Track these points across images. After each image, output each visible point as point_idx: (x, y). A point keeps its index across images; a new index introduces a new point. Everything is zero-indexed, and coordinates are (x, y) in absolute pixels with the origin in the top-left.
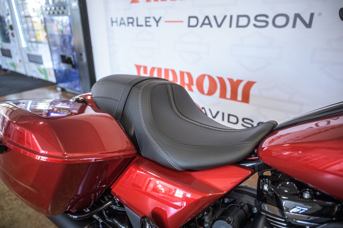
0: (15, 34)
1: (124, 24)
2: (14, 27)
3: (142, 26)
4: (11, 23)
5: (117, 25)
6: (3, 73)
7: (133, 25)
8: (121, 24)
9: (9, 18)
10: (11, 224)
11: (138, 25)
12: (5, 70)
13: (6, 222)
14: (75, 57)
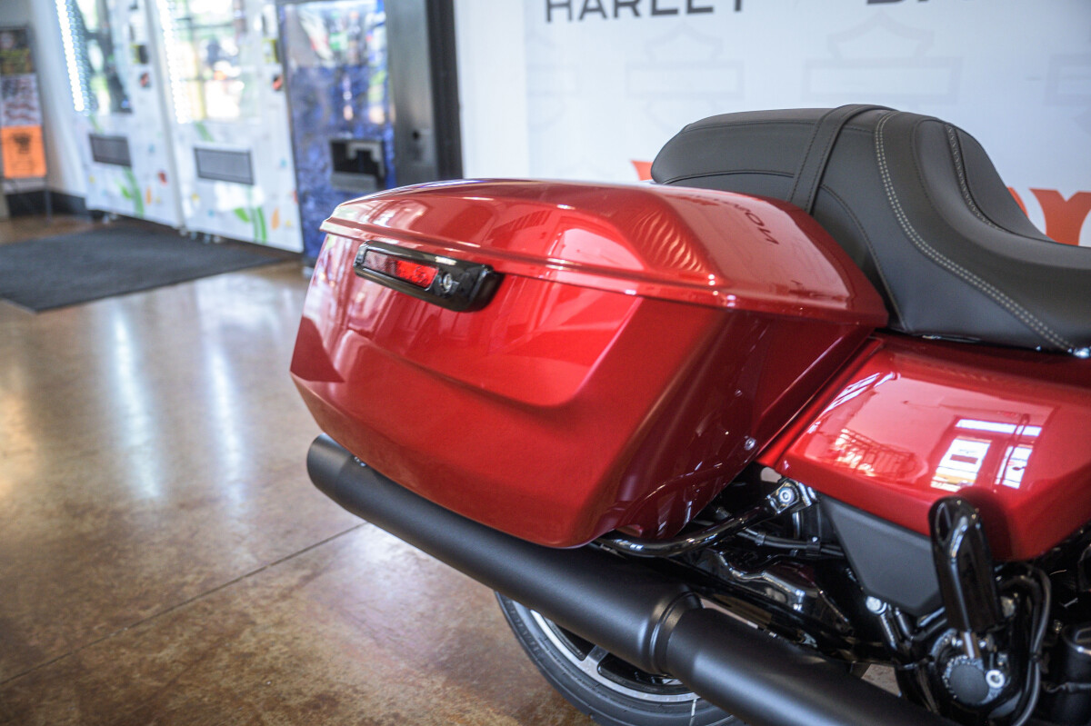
0: (153, 78)
1: (600, 9)
2: (150, 51)
3: (674, 12)
4: (142, 38)
5: (570, 17)
6: (87, 224)
7: (636, 14)
8: (586, 10)
9: (138, 19)
10: (297, 665)
11: (656, 12)
12: (98, 215)
13: (276, 658)
14: (389, 148)
